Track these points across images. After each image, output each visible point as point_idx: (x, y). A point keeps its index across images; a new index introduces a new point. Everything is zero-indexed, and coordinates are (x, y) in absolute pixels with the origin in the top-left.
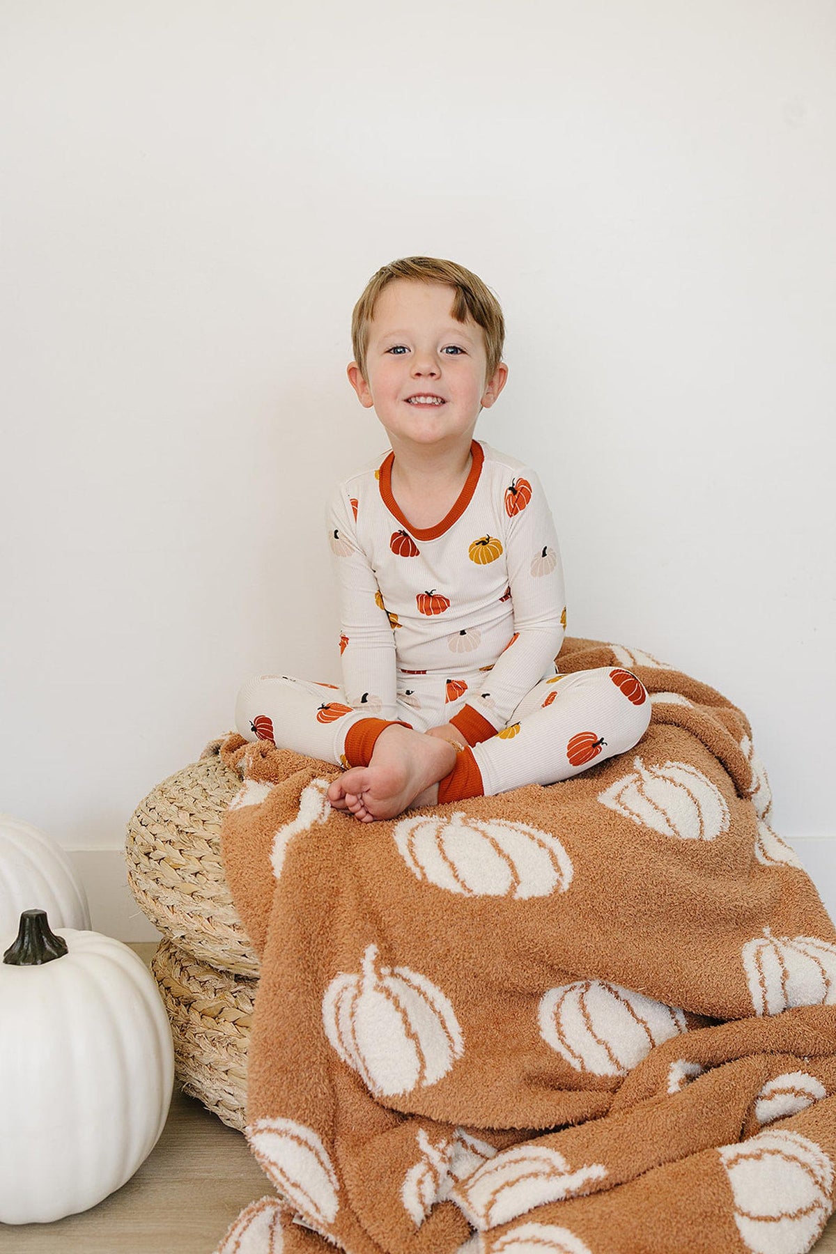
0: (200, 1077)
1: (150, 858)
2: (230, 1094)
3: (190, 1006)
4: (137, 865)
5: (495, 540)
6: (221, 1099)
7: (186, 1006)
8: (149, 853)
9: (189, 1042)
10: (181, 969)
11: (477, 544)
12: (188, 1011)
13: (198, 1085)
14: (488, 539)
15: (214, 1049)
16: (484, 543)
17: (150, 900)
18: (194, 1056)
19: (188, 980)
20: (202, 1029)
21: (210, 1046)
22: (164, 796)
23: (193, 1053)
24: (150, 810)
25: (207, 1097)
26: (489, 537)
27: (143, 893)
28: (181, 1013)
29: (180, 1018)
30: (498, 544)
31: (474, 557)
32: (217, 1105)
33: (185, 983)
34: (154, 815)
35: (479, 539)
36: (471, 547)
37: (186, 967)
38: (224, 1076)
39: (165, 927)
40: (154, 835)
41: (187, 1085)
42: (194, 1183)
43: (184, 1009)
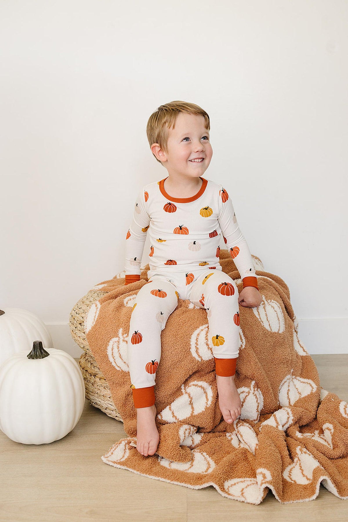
0: (100, 400)
1: (81, 325)
2: (111, 405)
3: (95, 376)
4: (76, 328)
5: (210, 208)
6: (107, 407)
7: (94, 376)
8: (81, 323)
9: (96, 388)
10: (91, 364)
11: (203, 209)
12: (95, 378)
13: (99, 403)
14: (208, 208)
15: (105, 390)
16: (206, 209)
17: (81, 340)
18: (97, 393)
19: (94, 367)
20: (100, 384)
21: (103, 389)
22: (84, 304)
23: (97, 392)
24: (80, 308)
25: (102, 407)
26: (208, 207)
27: (79, 337)
28: (92, 379)
29: (92, 380)
30: (211, 210)
31: (202, 214)
32: (106, 409)
33: (93, 368)
34: (81, 310)
35: (204, 207)
36: (201, 210)
37: (93, 363)
38: (109, 399)
39: (87, 349)
40: (82, 317)
41: (95, 403)
42: (99, 434)
43: (93, 377)
